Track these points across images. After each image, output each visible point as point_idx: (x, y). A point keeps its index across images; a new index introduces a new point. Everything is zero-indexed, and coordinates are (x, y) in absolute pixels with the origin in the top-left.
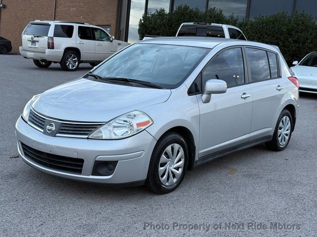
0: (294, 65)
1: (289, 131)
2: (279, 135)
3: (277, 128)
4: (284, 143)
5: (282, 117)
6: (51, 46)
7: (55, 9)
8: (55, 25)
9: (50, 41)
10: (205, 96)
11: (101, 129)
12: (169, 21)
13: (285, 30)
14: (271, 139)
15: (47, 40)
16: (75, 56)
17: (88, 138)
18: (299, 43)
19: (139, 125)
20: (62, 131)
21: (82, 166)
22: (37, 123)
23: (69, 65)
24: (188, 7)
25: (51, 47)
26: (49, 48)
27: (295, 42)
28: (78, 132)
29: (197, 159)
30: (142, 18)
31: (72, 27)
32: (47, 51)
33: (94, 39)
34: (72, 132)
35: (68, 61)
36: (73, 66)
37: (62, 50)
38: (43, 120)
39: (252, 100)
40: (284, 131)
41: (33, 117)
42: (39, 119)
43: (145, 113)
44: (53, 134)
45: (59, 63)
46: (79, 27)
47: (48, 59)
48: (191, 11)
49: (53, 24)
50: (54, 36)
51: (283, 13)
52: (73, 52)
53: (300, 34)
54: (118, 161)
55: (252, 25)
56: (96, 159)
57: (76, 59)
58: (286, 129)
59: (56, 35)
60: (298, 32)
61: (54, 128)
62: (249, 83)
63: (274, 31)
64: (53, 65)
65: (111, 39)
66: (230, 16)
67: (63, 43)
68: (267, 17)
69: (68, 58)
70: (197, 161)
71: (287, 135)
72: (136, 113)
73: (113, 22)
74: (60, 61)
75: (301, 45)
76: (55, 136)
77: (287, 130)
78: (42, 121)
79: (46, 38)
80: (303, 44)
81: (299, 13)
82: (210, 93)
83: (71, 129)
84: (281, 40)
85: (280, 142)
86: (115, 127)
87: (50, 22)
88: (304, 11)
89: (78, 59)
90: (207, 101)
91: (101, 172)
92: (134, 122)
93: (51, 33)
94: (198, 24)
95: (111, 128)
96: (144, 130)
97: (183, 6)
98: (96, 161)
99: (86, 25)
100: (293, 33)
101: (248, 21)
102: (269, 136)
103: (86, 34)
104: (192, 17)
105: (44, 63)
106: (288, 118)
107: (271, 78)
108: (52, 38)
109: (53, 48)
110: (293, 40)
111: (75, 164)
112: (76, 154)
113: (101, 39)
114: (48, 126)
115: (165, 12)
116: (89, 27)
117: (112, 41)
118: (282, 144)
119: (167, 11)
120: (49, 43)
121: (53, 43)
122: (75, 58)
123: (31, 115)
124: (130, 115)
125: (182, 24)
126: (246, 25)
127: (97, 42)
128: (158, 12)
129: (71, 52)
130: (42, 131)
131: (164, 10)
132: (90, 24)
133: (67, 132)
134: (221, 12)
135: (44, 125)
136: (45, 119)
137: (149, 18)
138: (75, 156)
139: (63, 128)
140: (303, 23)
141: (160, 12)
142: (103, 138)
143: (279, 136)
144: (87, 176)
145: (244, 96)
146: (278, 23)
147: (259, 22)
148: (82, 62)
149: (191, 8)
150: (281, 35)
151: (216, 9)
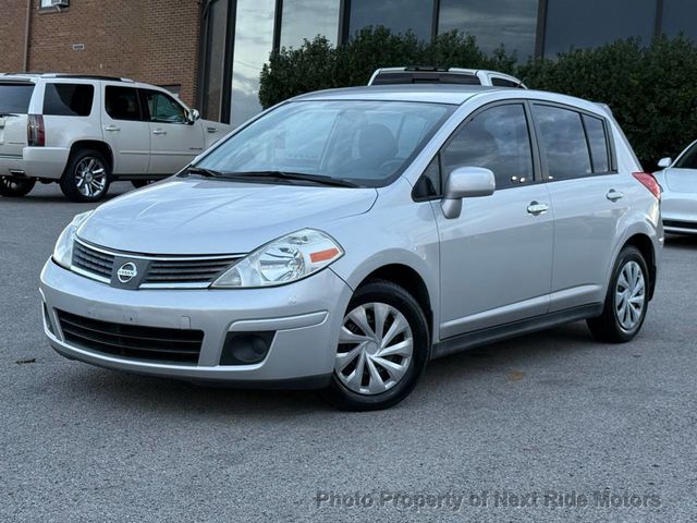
0: (661, 168)
1: (642, 297)
2: (617, 304)
3: (613, 287)
4: (632, 325)
5: (625, 262)
6: (37, 138)
7: (29, 46)
8: (48, 85)
9: (35, 126)
10: (448, 204)
11: (238, 267)
12: (340, 65)
13: (637, 82)
14: (601, 311)
15: (27, 122)
16: (100, 164)
17: (209, 288)
18: (675, 116)
19: (315, 257)
20: (152, 278)
21: (198, 347)
22: (93, 267)
23: (82, 186)
24: (388, 31)
25: (36, 140)
26: (31, 143)
27: (664, 111)
28: (187, 277)
29: (436, 340)
30: (268, 63)
31: (91, 88)
32: (27, 150)
33: (146, 118)
34: (176, 278)
35: (80, 175)
36: (94, 189)
37: (65, 149)
38: (109, 259)
39: (552, 219)
40: (630, 297)
41: (82, 256)
42: (98, 258)
43: (326, 234)
44: (133, 285)
45: (57, 181)
46: (108, 88)
47: (29, 174)
48: (396, 41)
49: (41, 82)
50: (44, 113)
51: (630, 40)
52: (91, 152)
53: (673, 92)
54: (274, 332)
55: (551, 73)
56: (231, 329)
57: (101, 170)
58: (635, 292)
59: (49, 109)
60: (668, 86)
61: (134, 273)
62: (544, 181)
63: (609, 85)
64: (39, 189)
65: (190, 117)
66: (496, 52)
67: (67, 130)
68: (588, 50)
69: (80, 169)
70: (436, 345)
71: (637, 305)
72: (306, 233)
73: (188, 77)
74: (59, 177)
75: (678, 120)
76: (138, 289)
77: (638, 295)
78: (106, 261)
79: (23, 118)
80: (682, 116)
81: (670, 38)
82: (459, 196)
83: (172, 271)
84: (628, 108)
85: (621, 320)
86: (263, 263)
87: (33, 78)
88: (682, 34)
89: (105, 170)
90: (454, 214)
91: (239, 355)
92: (306, 252)
93: (36, 104)
94: (417, 70)
95: (256, 266)
96: (327, 267)
97: (374, 29)
98: (229, 333)
99: (125, 83)
100: (657, 89)
101: (542, 62)
102: (596, 306)
103: (124, 105)
104: (399, 56)
105: (14, 185)
106: (638, 267)
107: (593, 173)
108: (39, 118)
109: (41, 142)
110: (657, 108)
111: (184, 342)
112: (187, 319)
113: (163, 119)
114: (121, 270)
115: (329, 43)
116: (135, 89)
117: (191, 123)
118: (626, 326)
119: (333, 42)
120: (31, 133)
121: (41, 132)
122: (97, 168)
123: (77, 253)
124: (295, 238)
125: (377, 72)
126: (537, 74)
127: (154, 127)
128: (308, 44)
129: (87, 152)
130: (108, 281)
131: (324, 41)
132: (135, 81)
133: (164, 278)
134: (472, 40)
135: (110, 269)
136: (113, 256)
137: (286, 61)
138: (185, 325)
139: (156, 271)
140: (681, 63)
141: (315, 46)
142: (243, 285)
143: (620, 307)
144: (209, 367)
145: (535, 208)
146: (618, 65)
147: (570, 64)
148: (117, 178)
149: (394, 33)
150: (628, 95)
151: (458, 35)
